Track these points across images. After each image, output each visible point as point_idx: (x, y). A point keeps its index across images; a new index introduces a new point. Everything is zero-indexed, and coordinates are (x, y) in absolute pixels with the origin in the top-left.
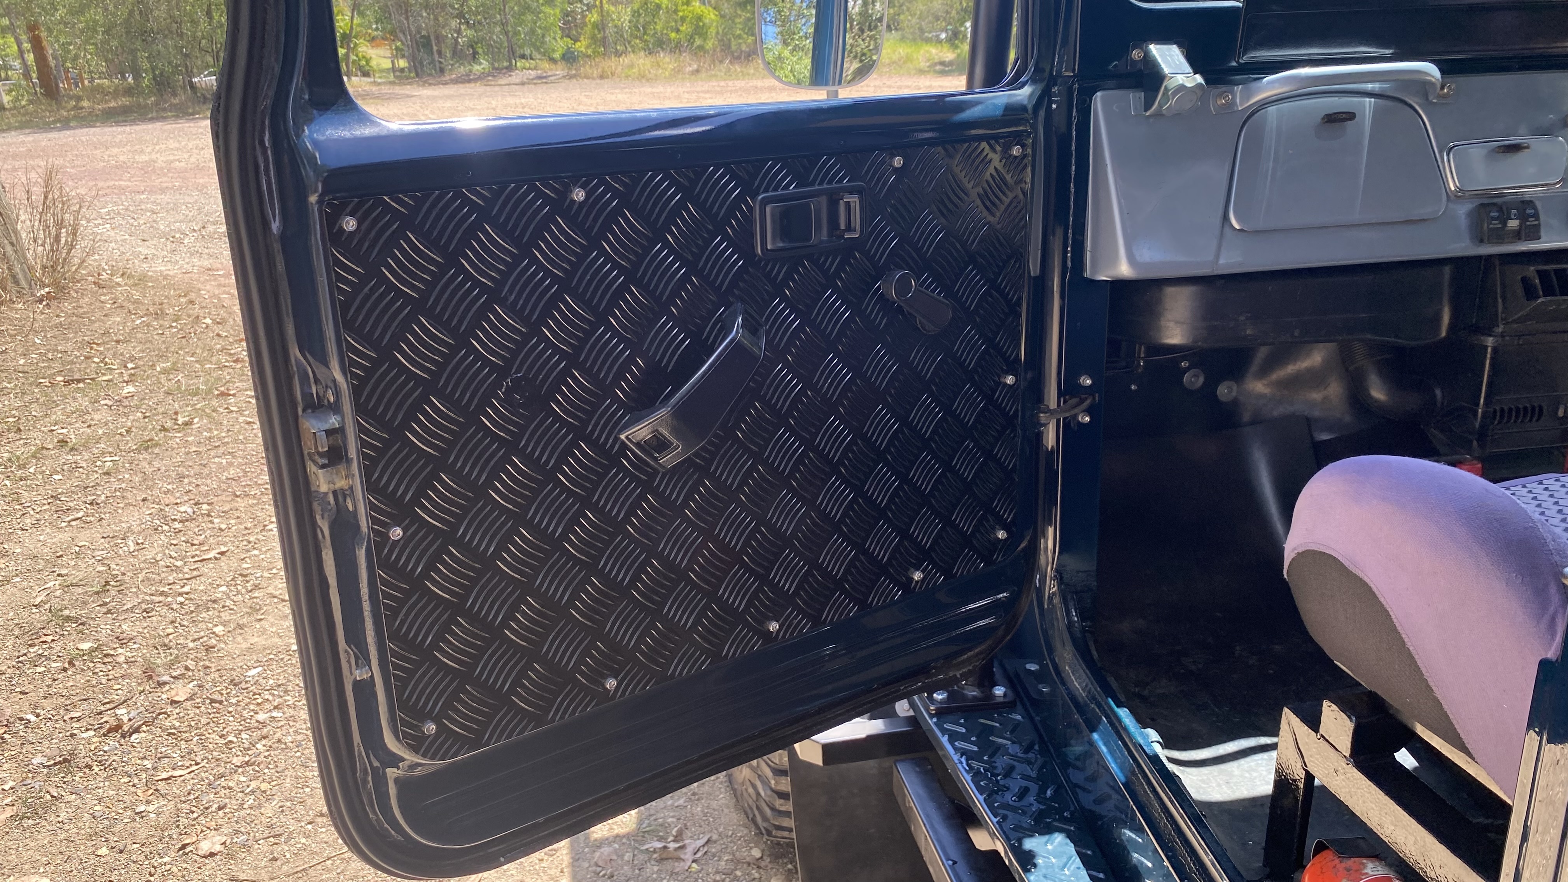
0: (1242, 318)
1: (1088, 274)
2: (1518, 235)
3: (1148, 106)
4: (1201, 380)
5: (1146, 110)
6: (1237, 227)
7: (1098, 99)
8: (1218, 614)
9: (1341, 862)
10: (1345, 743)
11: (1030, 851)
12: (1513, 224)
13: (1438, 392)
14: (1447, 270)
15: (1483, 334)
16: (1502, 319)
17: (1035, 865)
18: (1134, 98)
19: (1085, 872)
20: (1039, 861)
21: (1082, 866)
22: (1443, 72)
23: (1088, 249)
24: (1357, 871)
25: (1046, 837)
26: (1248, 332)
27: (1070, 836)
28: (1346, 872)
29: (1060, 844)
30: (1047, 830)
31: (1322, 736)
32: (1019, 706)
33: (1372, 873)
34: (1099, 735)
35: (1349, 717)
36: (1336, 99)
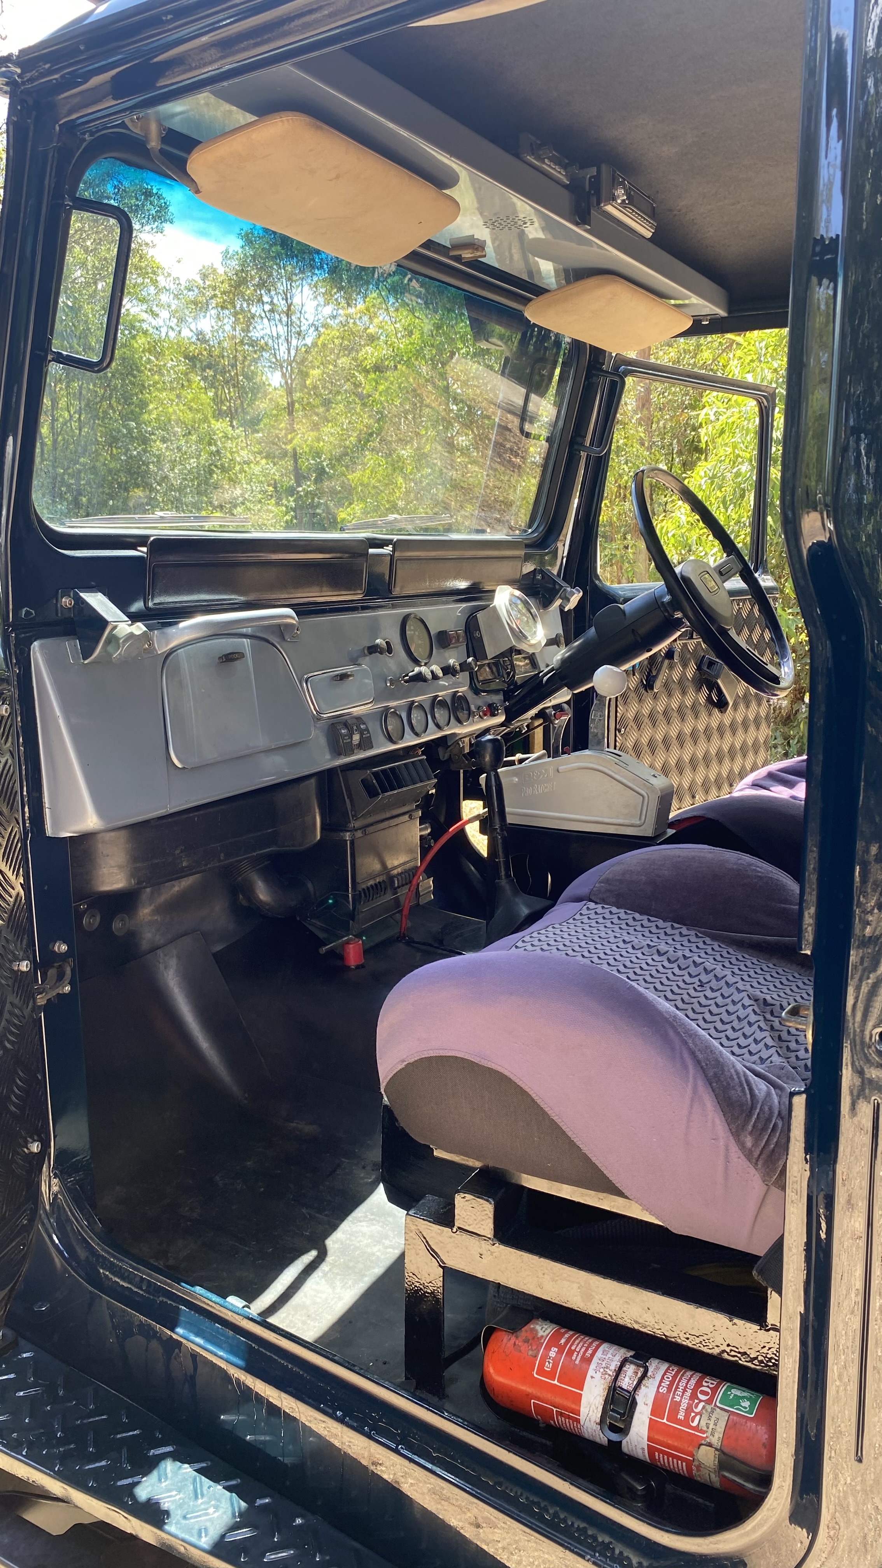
0: (177, 852)
1: (49, 832)
2: (362, 746)
3: (86, 654)
4: (98, 918)
5: (85, 658)
6: (180, 766)
7: (37, 649)
8: (180, 1152)
9: (517, 1337)
10: (487, 1227)
11: (149, 1500)
12: (356, 738)
13: (310, 885)
14: (313, 781)
15: (342, 831)
16: (353, 816)
17: (167, 1513)
18: (70, 646)
19: (220, 1487)
20: (165, 1505)
21: (211, 1483)
22: (298, 614)
23: (47, 806)
24: (533, 1338)
25: (155, 1473)
26: (184, 864)
27: (180, 1457)
28: (526, 1344)
29: (175, 1473)
30: (148, 1466)
31: (459, 1228)
32: (22, 1342)
33: (545, 1334)
34: (185, 1328)
35: (488, 1201)
36: (224, 640)
